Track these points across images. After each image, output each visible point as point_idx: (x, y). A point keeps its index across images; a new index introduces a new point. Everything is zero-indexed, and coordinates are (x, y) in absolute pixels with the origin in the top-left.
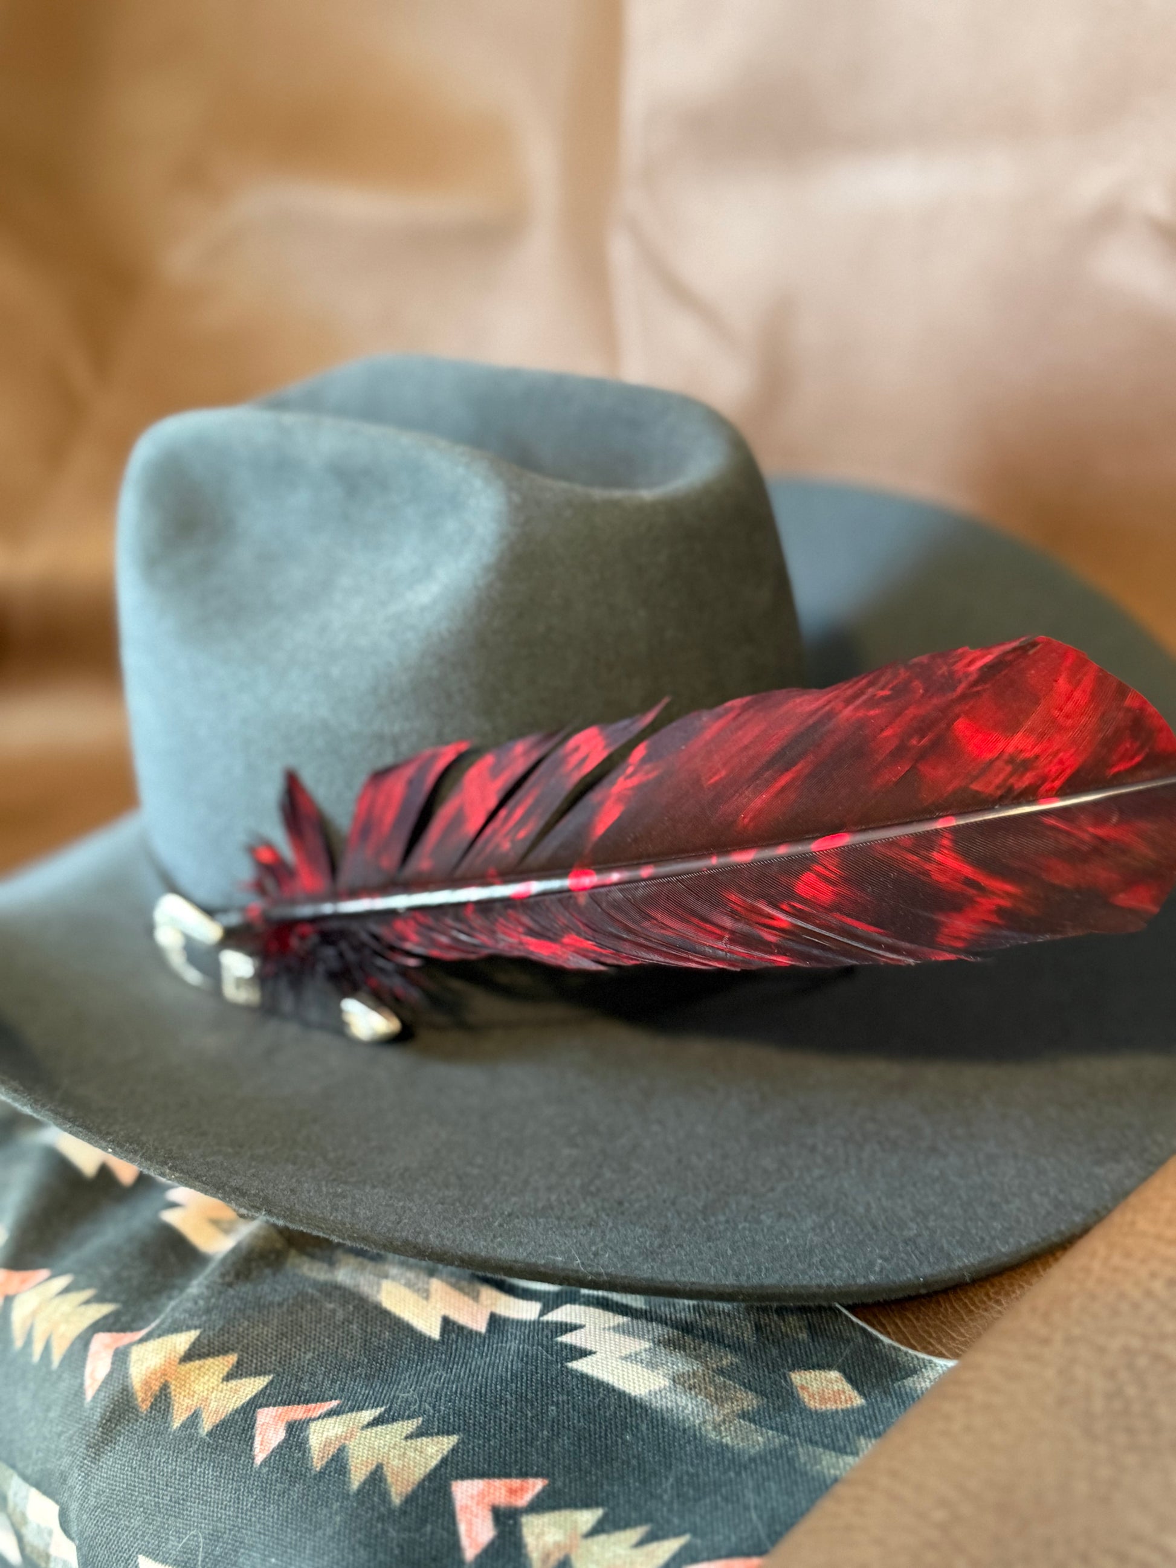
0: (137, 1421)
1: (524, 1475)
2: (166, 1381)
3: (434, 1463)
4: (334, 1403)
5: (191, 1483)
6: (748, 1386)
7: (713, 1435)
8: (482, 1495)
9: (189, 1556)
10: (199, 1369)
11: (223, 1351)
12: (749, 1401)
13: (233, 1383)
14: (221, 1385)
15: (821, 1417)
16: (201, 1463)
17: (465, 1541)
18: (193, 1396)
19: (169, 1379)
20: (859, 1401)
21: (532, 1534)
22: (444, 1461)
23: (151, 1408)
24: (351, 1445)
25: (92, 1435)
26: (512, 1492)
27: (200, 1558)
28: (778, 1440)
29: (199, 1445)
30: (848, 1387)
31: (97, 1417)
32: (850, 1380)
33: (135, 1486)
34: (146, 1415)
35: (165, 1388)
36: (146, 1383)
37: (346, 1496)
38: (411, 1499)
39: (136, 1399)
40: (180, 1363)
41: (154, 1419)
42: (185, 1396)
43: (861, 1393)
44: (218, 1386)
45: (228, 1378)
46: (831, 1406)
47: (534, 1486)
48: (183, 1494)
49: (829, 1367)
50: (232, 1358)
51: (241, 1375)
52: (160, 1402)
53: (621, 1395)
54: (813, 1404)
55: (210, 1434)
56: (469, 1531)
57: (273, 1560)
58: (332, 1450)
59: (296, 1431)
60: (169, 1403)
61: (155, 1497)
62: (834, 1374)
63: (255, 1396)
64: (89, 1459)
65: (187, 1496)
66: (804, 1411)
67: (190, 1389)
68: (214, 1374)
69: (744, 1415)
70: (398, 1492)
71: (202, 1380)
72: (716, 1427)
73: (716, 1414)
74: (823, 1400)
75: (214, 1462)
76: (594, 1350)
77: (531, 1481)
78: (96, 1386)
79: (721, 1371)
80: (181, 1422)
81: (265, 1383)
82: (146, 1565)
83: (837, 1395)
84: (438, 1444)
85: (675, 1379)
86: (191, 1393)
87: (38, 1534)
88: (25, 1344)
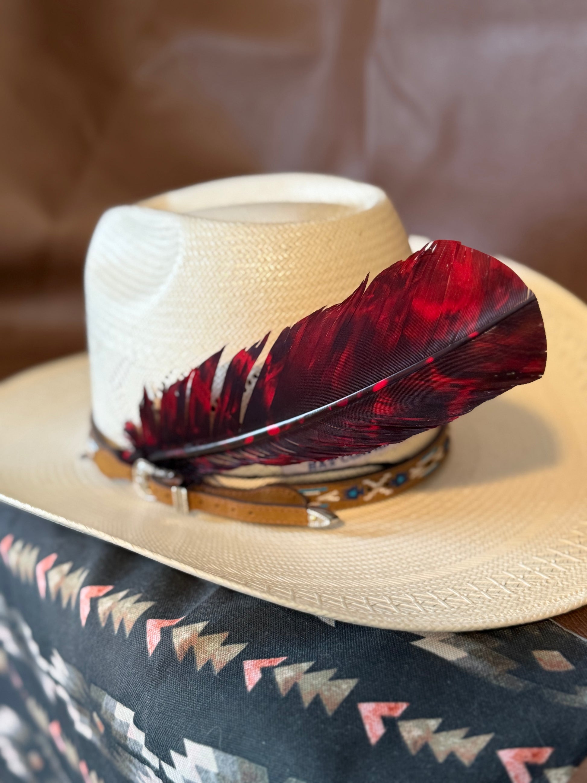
0: (177, 666)
1: (396, 700)
2: (191, 646)
3: (347, 693)
4: (284, 658)
5: (212, 700)
6: (511, 657)
7: (494, 682)
8: (375, 711)
9: (214, 739)
10: (209, 640)
11: (222, 630)
12: (513, 665)
13: (227, 647)
14: (220, 648)
15: (552, 674)
16: (217, 690)
17: (370, 734)
18: (206, 653)
19: (193, 645)
20: (571, 667)
21: (405, 731)
22: (352, 693)
23: (184, 659)
24: (300, 682)
25: (154, 675)
26: (391, 709)
27: (220, 741)
28: (532, 685)
29: (214, 680)
30: (564, 660)
31: (156, 665)
32: (565, 656)
33: (180, 702)
34: (182, 663)
35: (191, 649)
36: (181, 647)
37: (302, 710)
38: (337, 712)
39: (176, 655)
40: (199, 636)
41: (186, 665)
42: (202, 653)
43: (572, 663)
44: (219, 648)
45: (224, 644)
46: (556, 669)
47: (402, 707)
48: (207, 706)
49: (553, 649)
50: (226, 634)
51: (231, 642)
52: (189, 657)
53: (443, 661)
54: (547, 668)
55: (219, 674)
56: (371, 728)
57: (264, 743)
58: (290, 685)
59: (267, 673)
60: (194, 657)
61: (191, 707)
62: (556, 653)
63: (240, 654)
64: (153, 687)
65: (210, 707)
66: (542, 670)
67: (204, 650)
68: (216, 642)
69: (510, 672)
70: (330, 709)
71: (210, 645)
72: (496, 678)
73: (494, 671)
74: (551, 666)
75: (224, 689)
76: (424, 636)
77: (400, 704)
78: (153, 648)
79: (495, 649)
80: (201, 667)
81: (244, 647)
82: (188, 744)
83: (559, 663)
84: (347, 683)
85: (470, 653)
86: (205, 652)
87: (120, 725)
88: (106, 624)
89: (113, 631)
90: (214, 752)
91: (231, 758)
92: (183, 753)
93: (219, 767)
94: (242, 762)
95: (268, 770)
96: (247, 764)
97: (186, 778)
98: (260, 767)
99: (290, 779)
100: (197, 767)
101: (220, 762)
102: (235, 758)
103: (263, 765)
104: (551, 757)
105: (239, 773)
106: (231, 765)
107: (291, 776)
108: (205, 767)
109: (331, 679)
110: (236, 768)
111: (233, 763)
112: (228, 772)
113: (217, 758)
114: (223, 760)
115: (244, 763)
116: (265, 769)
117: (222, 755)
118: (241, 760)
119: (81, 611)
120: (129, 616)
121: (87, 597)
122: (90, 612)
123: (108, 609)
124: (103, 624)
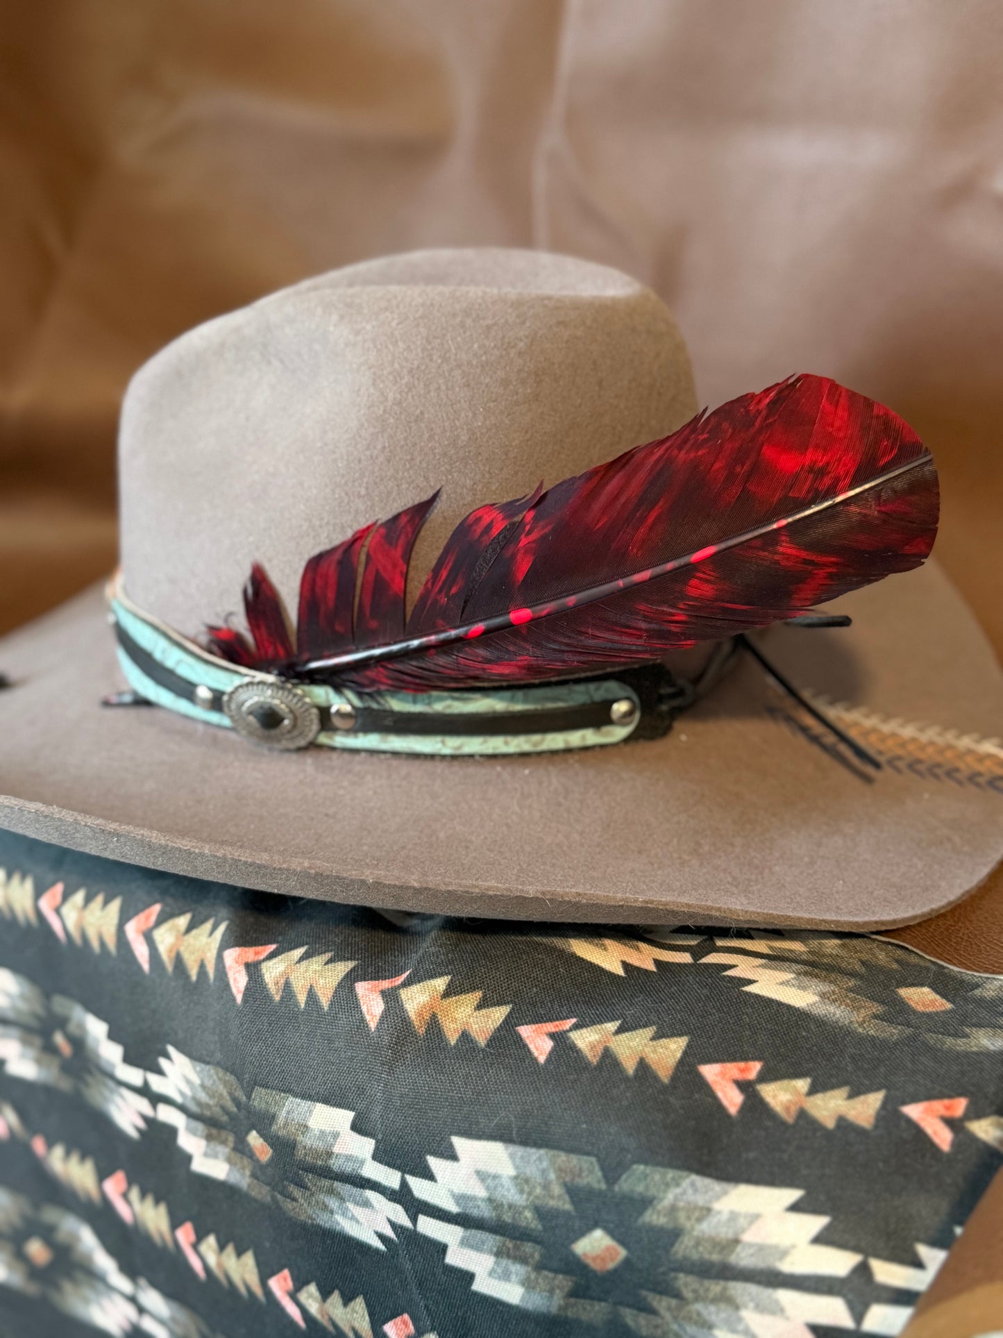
0: (417, 1042)
1: (745, 1059)
2: (434, 1012)
3: (679, 1055)
4: (574, 1020)
5: (488, 1081)
6: (872, 999)
7: (860, 1030)
8: (723, 1074)
9: (503, 1131)
10: (456, 1003)
11: (472, 989)
12: (877, 1008)
13: (484, 1011)
14: (475, 1014)
15: (929, 1016)
16: (491, 1066)
17: (725, 1102)
18: (456, 1022)
19: (436, 1011)
20: (949, 1006)
21: (769, 1096)
22: (685, 1053)
23: (426, 1032)
24: (612, 1045)
25: (384, 1056)
26: (742, 1070)
27: (514, 1132)
28: (909, 1031)
29: (484, 1055)
30: (938, 997)
31: (386, 1042)
32: (938, 993)
33: (436, 1088)
34: (424, 1038)
35: (434, 1016)
36: (420, 1014)
37: (626, 1079)
38: (674, 1078)
39: (414, 1027)
40: (442, 999)
41: (431, 1040)
42: (450, 1022)
43: (948, 1000)
44: (473, 1014)
45: (479, 1007)
46: (930, 1009)
47: (755, 1067)
48: (483, 1089)
49: (922, 985)
50: (478, 995)
51: (488, 1005)
52: (432, 1028)
53: (789, 1007)
54: (920, 1008)
55: (488, 1045)
56: (725, 1095)
57: (584, 1126)
58: (599, 1051)
59: (559, 1039)
60: (439, 1028)
61: (457, 1093)
62: (926, 990)
63: (506, 1019)
64: (385, 1073)
65: (487, 1090)
66: (915, 1012)
67: (452, 1017)
68: (467, 1005)
69: (876, 1017)
70: (664, 1075)
71: (459, 1010)
72: (861, 1025)
73: (856, 1017)
74: (924, 1005)
75: (502, 1065)
76: (756, 979)
77: (751, 1064)
78: (376, 1020)
79: (851, 990)
80: (455, 1040)
81: (508, 1010)
82: (459, 1143)
83: (933, 1002)
84: (675, 1042)
85: (823, 996)
86: (455, 1020)
87: (319, 1138)
88: (282, 998)
89: (296, 1005)
90: (506, 1149)
91: (534, 1153)
92: (453, 1157)
93: (517, 1167)
94: (554, 1156)
95: (599, 1160)
96: (562, 1157)
97: (456, 1191)
98: (585, 1158)
99: (635, 1167)
100: (478, 1173)
101: (517, 1160)
102: (542, 1152)
103: (588, 1154)
104: (968, 1109)
105: (552, 1171)
106: (537, 1163)
107: (634, 1162)
108: (492, 1171)
109: (653, 1039)
110: (545, 1164)
111: (540, 1159)
112: (532, 1171)
113: (512, 1156)
114: (522, 1157)
115: (558, 1156)
116: (594, 1159)
117: (519, 1151)
118: (552, 1152)
119: (232, 982)
120: (322, 981)
121: (237, 962)
122: (248, 983)
123: (281, 976)
124: (277, 998)
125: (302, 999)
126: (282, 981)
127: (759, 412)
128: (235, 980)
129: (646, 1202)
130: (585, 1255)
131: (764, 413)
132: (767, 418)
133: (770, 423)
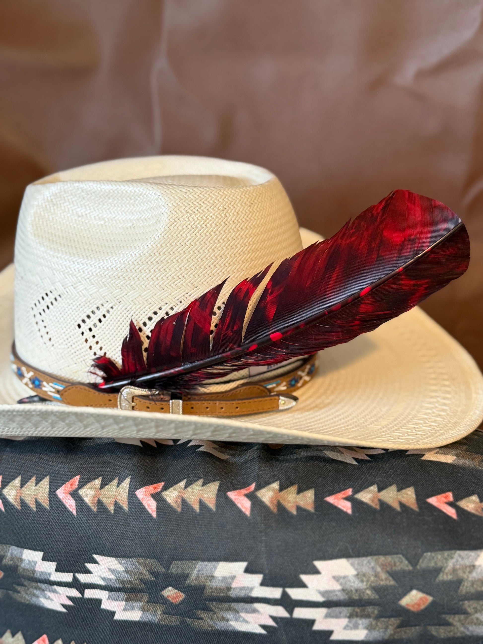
0: (275, 517)
1: (443, 492)
3: (414, 496)
4: (351, 489)
8: (439, 501)
9: (344, 552)
10: (287, 493)
11: (291, 484)
13: (301, 494)
14: (298, 496)
16: (323, 521)
17: (449, 514)
18: (291, 502)
19: (279, 499)
21: (465, 506)
22: (417, 495)
23: (278, 511)
24: (381, 498)
25: (260, 528)
26: (445, 498)
27: (351, 552)
29: (316, 516)
31: (259, 520)
33: (297, 538)
34: (278, 514)
35: (279, 502)
36: (271, 502)
37: (399, 513)
39: (271, 509)
40: (279, 493)
41: (282, 514)
42: (288, 503)
45: (298, 493)
50: (296, 487)
51: (303, 491)
52: (280, 508)
55: (315, 511)
56: (446, 510)
57: (389, 540)
58: (376, 501)
59: (352, 500)
60: (284, 507)
63: (315, 496)
67: (288, 500)
68: (292, 493)
70: (414, 507)
71: (290, 496)
72: (479, 466)
73: (475, 463)
75: (329, 519)
76: (424, 454)
77: (447, 493)
78: (249, 510)
79: (466, 451)
80: (295, 512)
81: (314, 491)
82: (318, 564)
85: (456, 456)
87: (222, 581)
88: (182, 509)
89: (194, 511)
90: (348, 561)
91: (365, 560)
92: (316, 572)
93: (356, 569)
94: (377, 559)
95: (403, 555)
96: (382, 559)
97: (322, 589)
98: (395, 556)
99: (425, 554)
100: (334, 577)
101: (356, 566)
102: (369, 558)
103: (397, 553)
105: (378, 567)
106: (368, 564)
107: (424, 552)
108: (342, 574)
109: (398, 491)
110: (373, 564)
111: (369, 562)
112: (365, 569)
113: (352, 565)
114: (358, 564)
115: (379, 558)
116: (401, 556)
117: (356, 561)
118: (375, 557)
119: (147, 507)
120: (206, 496)
121: (146, 496)
122: (158, 505)
123: (178, 497)
124: (179, 510)
125: (196, 507)
126: (180, 500)
127: (378, 214)
128: (148, 505)
129: (438, 571)
130: (407, 605)
131: (381, 214)
132: (382, 215)
133: (384, 218)
